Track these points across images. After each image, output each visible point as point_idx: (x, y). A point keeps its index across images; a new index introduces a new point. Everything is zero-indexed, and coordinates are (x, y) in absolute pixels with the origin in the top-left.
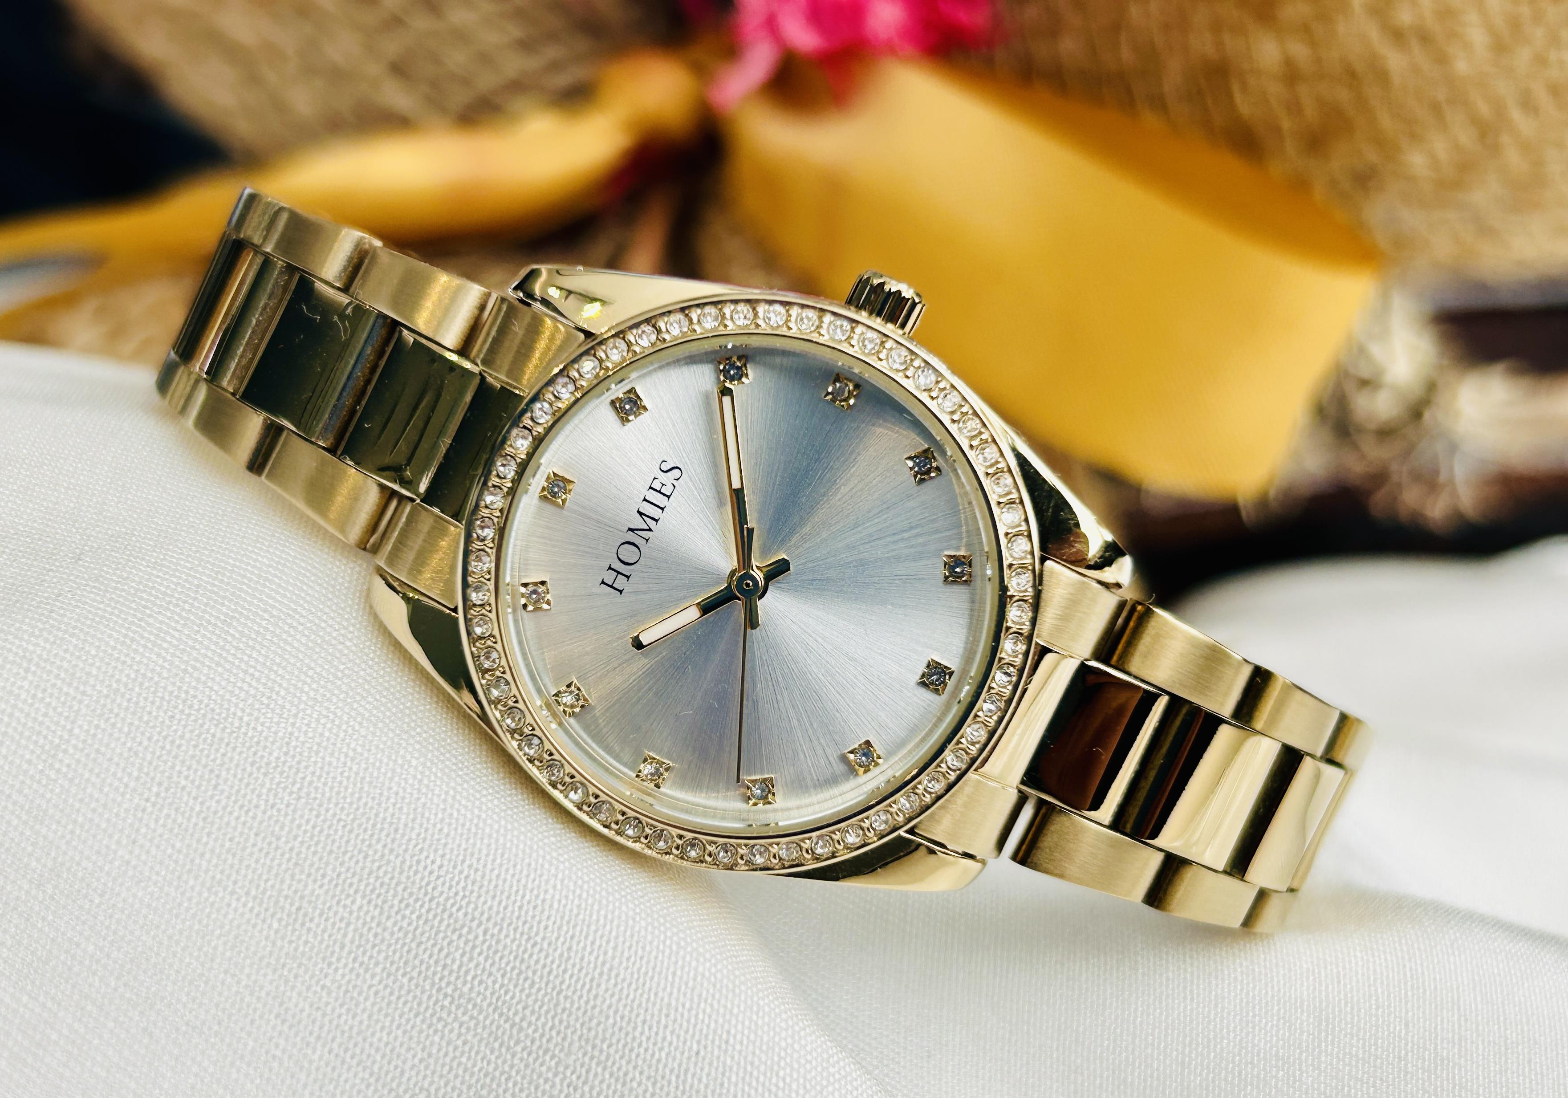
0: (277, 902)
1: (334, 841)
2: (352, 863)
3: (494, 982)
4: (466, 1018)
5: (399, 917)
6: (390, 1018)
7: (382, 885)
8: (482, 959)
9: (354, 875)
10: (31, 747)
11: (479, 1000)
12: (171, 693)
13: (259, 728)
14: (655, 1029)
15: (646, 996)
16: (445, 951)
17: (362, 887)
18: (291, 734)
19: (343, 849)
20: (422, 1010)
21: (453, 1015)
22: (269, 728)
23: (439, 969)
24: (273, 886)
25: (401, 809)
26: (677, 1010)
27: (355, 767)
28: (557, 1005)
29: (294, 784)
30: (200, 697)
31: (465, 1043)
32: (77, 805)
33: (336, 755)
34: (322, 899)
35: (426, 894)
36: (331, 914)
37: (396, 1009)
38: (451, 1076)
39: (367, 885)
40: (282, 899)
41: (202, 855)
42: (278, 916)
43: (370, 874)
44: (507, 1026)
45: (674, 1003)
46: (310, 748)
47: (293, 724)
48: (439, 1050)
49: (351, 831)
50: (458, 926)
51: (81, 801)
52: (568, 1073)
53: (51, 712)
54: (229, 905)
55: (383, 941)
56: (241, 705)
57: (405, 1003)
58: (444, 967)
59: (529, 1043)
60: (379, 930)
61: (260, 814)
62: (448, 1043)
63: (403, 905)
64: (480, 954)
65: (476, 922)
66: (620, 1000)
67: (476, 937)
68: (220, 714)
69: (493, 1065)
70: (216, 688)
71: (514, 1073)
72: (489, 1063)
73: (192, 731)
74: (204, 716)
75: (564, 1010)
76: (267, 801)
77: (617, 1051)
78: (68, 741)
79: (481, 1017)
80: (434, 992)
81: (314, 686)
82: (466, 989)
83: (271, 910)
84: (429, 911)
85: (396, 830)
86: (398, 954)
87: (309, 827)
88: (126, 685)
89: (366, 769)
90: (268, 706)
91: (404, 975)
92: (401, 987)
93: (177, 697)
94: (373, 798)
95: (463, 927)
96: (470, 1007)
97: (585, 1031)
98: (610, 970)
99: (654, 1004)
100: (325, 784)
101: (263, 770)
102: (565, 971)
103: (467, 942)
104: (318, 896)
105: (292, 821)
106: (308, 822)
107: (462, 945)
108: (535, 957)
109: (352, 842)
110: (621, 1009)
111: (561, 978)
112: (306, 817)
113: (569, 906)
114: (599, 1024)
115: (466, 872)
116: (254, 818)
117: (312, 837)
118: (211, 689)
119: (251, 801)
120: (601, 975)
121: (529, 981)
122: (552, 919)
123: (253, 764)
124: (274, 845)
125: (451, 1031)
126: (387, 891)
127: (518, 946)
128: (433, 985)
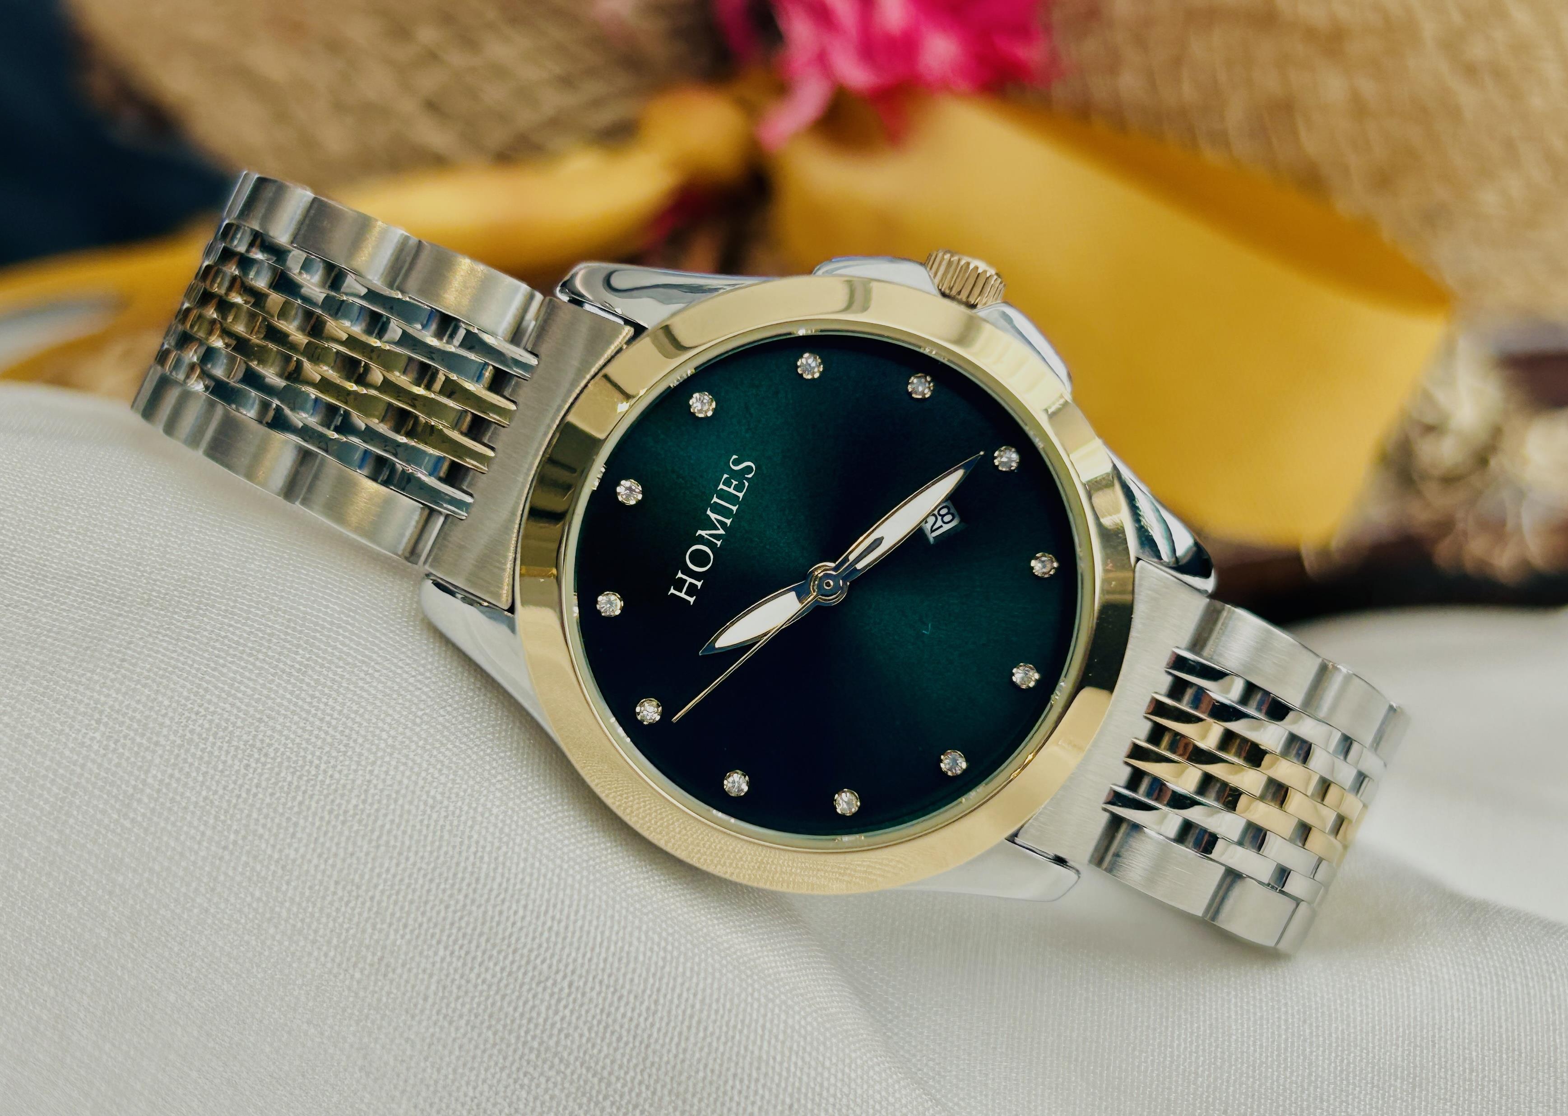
0: (358, 953)
1: (414, 891)
2: (434, 913)
3: (581, 1036)
4: (553, 1073)
5: (483, 969)
6: (475, 1072)
7: (464, 935)
8: (567, 1012)
9: (436, 925)
10: (105, 797)
11: (565, 1055)
12: (246, 742)
13: (337, 776)
14: (746, 1082)
15: (735, 1049)
16: (531, 1003)
17: (444, 938)
18: (369, 781)
19: (424, 899)
20: (508, 1064)
21: (539, 1070)
22: (347, 776)
23: (525, 1022)
24: (354, 936)
25: (482, 858)
26: (767, 1063)
27: (435, 816)
28: (645, 1059)
29: (372, 831)
30: (276, 746)
31: (552, 1098)
32: (154, 854)
33: (416, 803)
34: (404, 950)
35: (509, 946)
36: (414, 965)
37: (481, 1063)
39: (449, 936)
40: (364, 949)
41: (282, 904)
42: (361, 966)
43: (452, 924)
44: (596, 1080)
45: (765, 1057)
46: (389, 796)
47: (371, 772)
49: (431, 881)
50: (543, 979)
51: (157, 849)
53: (124, 763)
54: (310, 954)
55: (466, 992)
56: (318, 753)
57: (491, 1057)
58: (530, 1020)
59: (617, 1098)
60: (463, 982)
61: (339, 863)
63: (486, 957)
64: (566, 1007)
65: (561, 974)
66: (709, 1054)
67: (561, 990)
68: (296, 762)
70: (292, 736)
73: (268, 779)
74: (281, 764)
75: (653, 1064)
76: (346, 849)
77: (708, 1106)
78: (142, 791)
79: (568, 1072)
80: (520, 1045)
81: (392, 733)
82: (552, 1043)
83: (353, 960)
84: (512, 962)
85: (478, 880)
86: (482, 1007)
87: (389, 877)
88: (200, 735)
89: (446, 817)
90: (345, 753)
91: (489, 1027)
92: (486, 1041)
93: (253, 746)
94: (454, 847)
95: (547, 979)
96: (557, 1061)
97: (675, 1085)
98: (699, 1022)
99: (744, 1057)
100: (404, 832)
101: (341, 818)
102: (652, 1025)
103: (552, 995)
104: (400, 947)
105: (372, 870)
106: (388, 870)
107: (547, 997)
108: (622, 1010)
109: (434, 891)
110: (711, 1062)
111: (648, 1032)
112: (386, 865)
113: (654, 958)
114: (689, 1078)
115: (549, 923)
116: (333, 866)
117: (392, 886)
118: (287, 738)
119: (329, 849)
120: (689, 1028)
121: (616, 1035)
122: (638, 971)
123: (331, 812)
124: (354, 894)
125: (538, 1086)
126: (470, 942)
127: (605, 999)
128: (518, 1038)
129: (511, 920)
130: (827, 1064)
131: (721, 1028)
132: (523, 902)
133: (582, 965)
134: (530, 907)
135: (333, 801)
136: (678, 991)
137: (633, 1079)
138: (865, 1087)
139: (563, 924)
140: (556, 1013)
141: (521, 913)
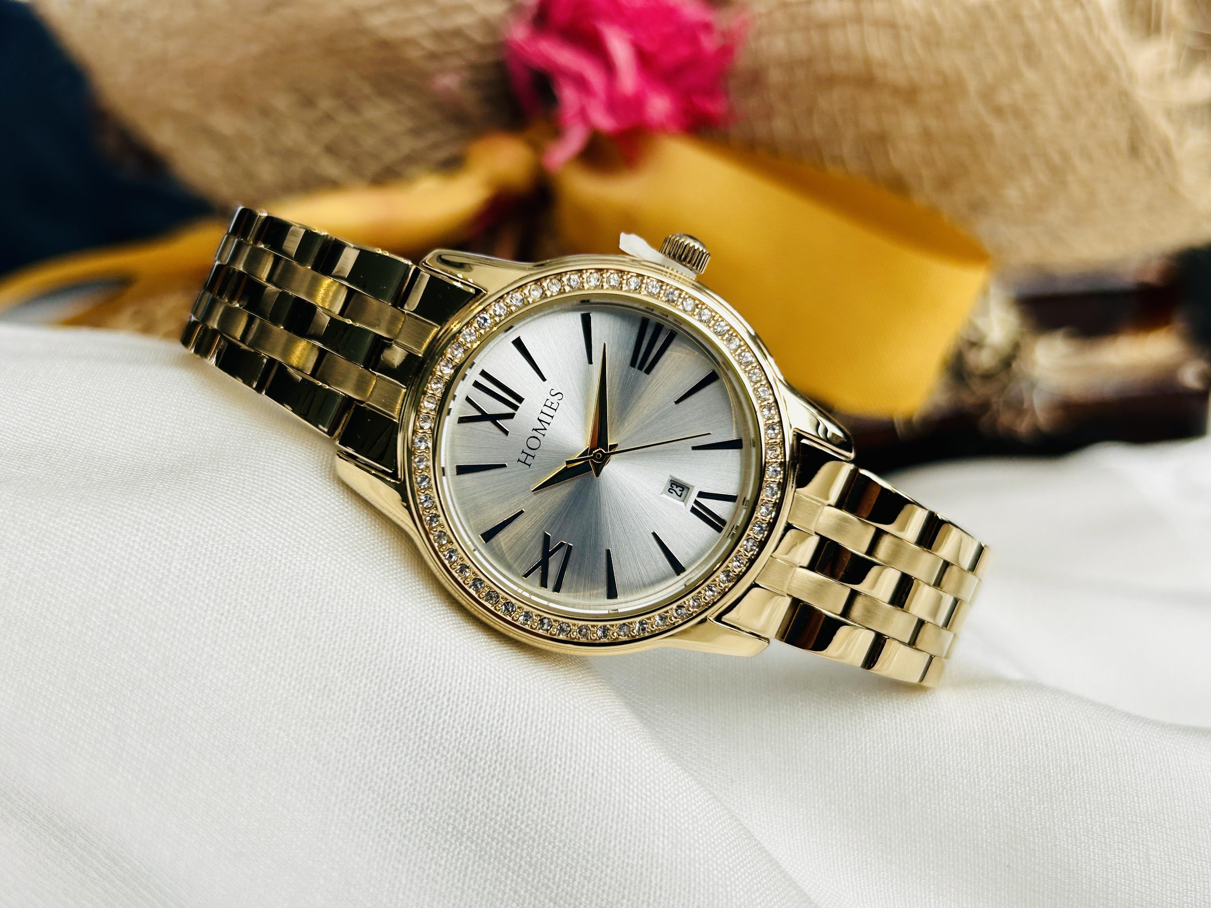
0: (310, 682)
1: (345, 641)
2: (359, 656)
3: (456, 732)
4: (439, 756)
5: (391, 691)
6: (388, 758)
7: (379, 669)
8: (447, 717)
9: (360, 663)
10: (144, 580)
11: (446, 745)
12: (234, 544)
13: (293, 567)
14: (564, 759)
15: (556, 739)
16: (423, 712)
17: (366, 672)
18: (314, 571)
19: (352, 647)
20: (409, 752)
21: (430, 755)
22: (299, 567)
23: (419, 724)
24: (307, 671)
25: (388, 620)
26: (577, 748)
27: (357, 593)
28: (498, 746)
29: (317, 603)
30: (253, 547)
31: (439, 772)
32: (176, 618)
33: (344, 584)
34: (340, 680)
35: (408, 675)
36: (347, 689)
37: (392, 751)
38: (431, 795)
39: (369, 670)
40: (314, 680)
41: (260, 651)
42: (312, 691)
43: (371, 662)
44: (467, 760)
45: (575, 743)
46: (327, 580)
47: (315, 565)
48: (422, 777)
49: (356, 635)
50: (430, 696)
51: (179, 615)
52: (509, 790)
53: (155, 557)
54: (279, 684)
55: (381, 706)
56: (280, 552)
57: (398, 747)
58: (423, 723)
59: (481, 771)
60: (379, 700)
61: (296, 623)
62: (428, 773)
63: (393, 683)
64: (446, 714)
65: (442, 693)
66: (539, 742)
67: (443, 703)
68: (266, 558)
69: (458, 786)
70: (263, 541)
71: (473, 791)
72: (456, 785)
73: (248, 569)
74: (256, 559)
75: (503, 749)
76: (300, 615)
77: (540, 775)
78: (168, 576)
79: (449, 756)
80: (417, 740)
82: (438, 737)
83: (307, 687)
84: (410, 686)
85: (386, 634)
86: (392, 715)
87: (329, 632)
88: (204, 539)
89: (364, 594)
90: (297, 553)
91: (397, 729)
92: (395, 737)
93: (238, 547)
94: (370, 613)
95: (434, 696)
96: (441, 748)
97: (518, 763)
98: (532, 722)
99: (562, 744)
100: (338, 603)
101: (297, 594)
102: (502, 724)
103: (437, 706)
104: (337, 678)
105: (318, 628)
106: (328, 628)
107: (434, 708)
108: (482, 715)
109: (358, 641)
110: (541, 747)
111: (499, 729)
112: (327, 625)
113: (501, 683)
114: (527, 757)
115: (433, 661)
116: (293, 626)
117: (331, 639)
118: (260, 543)
119: (289, 615)
120: (526, 726)
121: (479, 731)
122: (491, 690)
123: (290, 590)
124: (307, 644)
125: (429, 765)
126: (383, 674)
127: (471, 709)
128: (416, 735)
129: (409, 659)
130: (615, 747)
131: (546, 725)
132: (415, 648)
133: (455, 687)
134: (420, 651)
135: (291, 583)
136: (517, 703)
137: (491, 759)
138: (640, 761)
139: (442, 661)
140: (440, 718)
141: (415, 654)
